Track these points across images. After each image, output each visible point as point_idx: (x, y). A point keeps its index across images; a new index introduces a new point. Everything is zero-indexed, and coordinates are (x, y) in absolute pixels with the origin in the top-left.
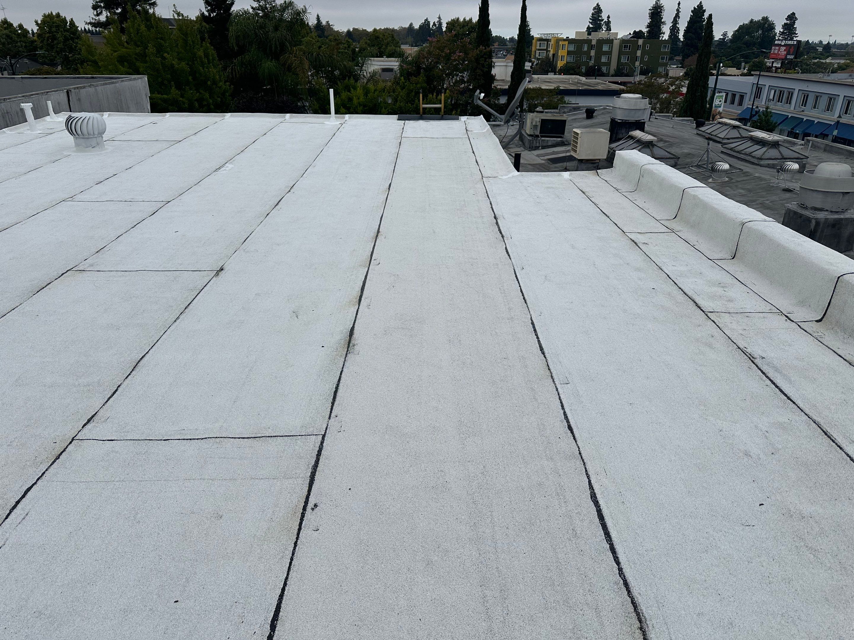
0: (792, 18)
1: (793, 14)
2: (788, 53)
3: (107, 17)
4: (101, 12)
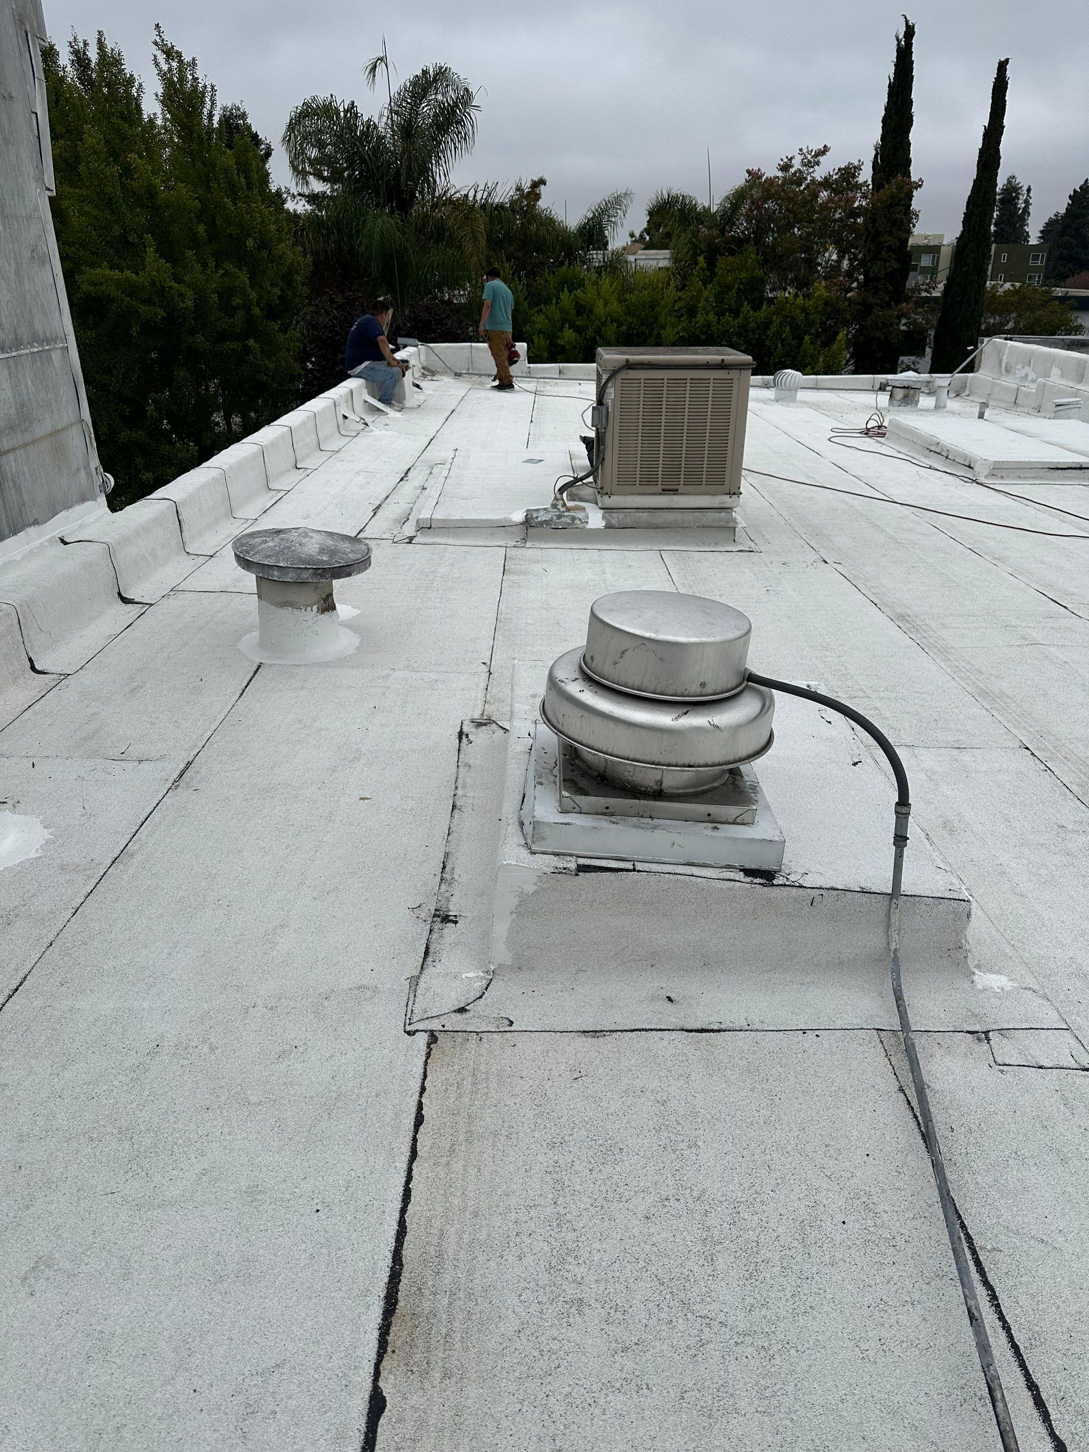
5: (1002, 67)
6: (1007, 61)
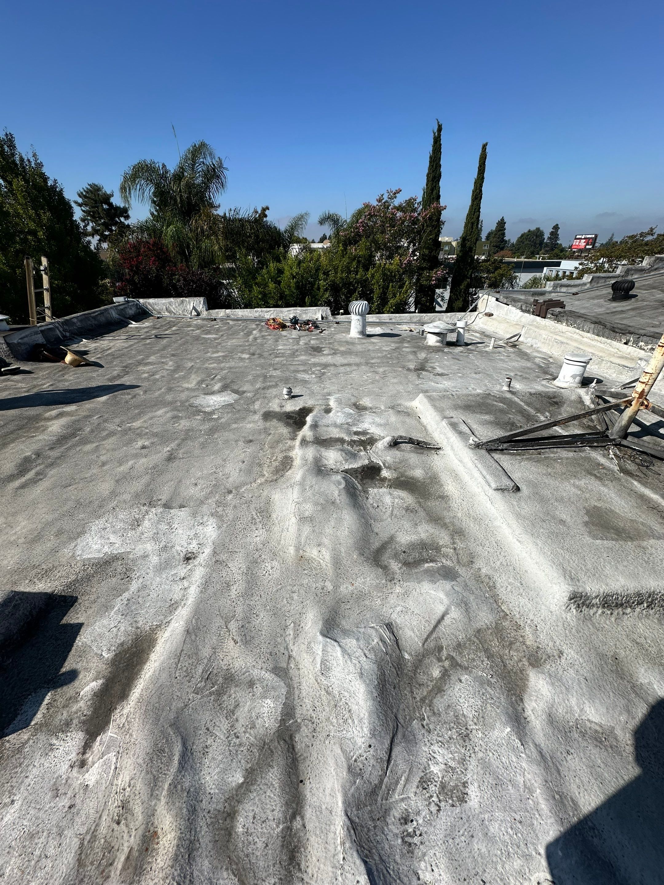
0: (556, 228)
1: (557, 225)
2: (587, 244)
3: (92, 227)
4: (88, 224)
5: (484, 147)
6: (487, 144)
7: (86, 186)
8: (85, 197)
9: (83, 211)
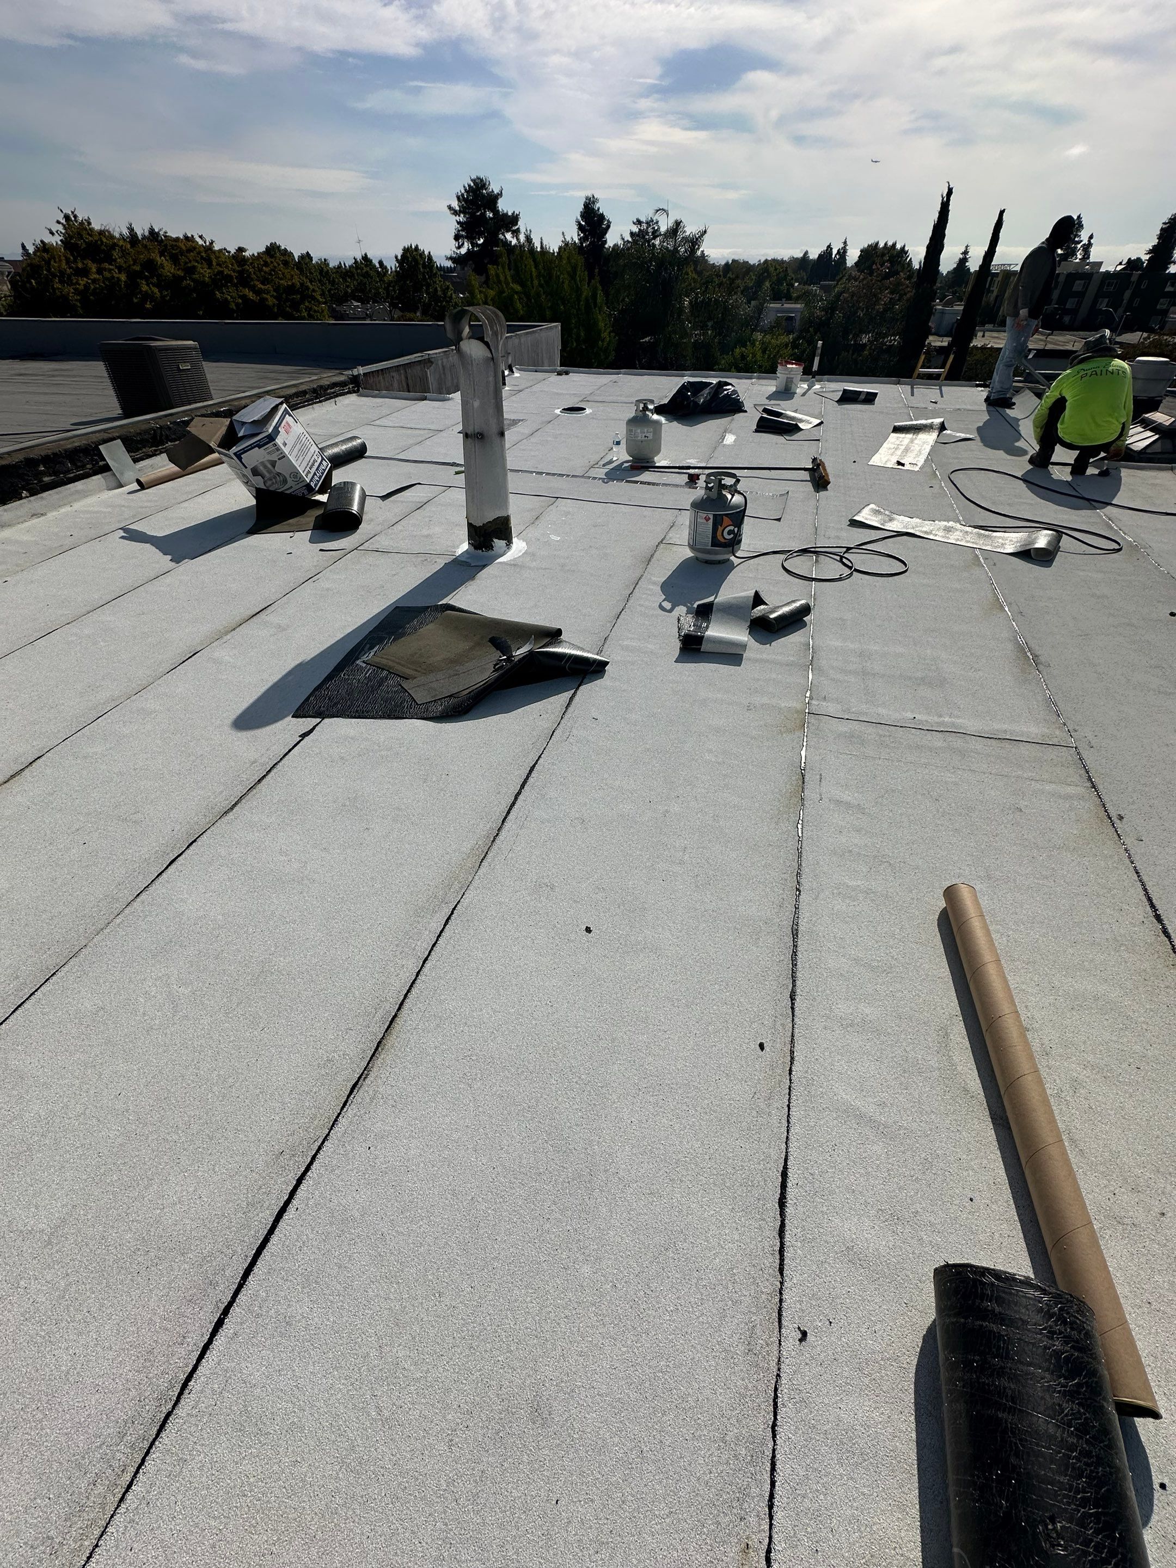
5: (1002, 213)
6: (1004, 210)
7: (467, 182)
8: (466, 200)
9: (459, 223)
